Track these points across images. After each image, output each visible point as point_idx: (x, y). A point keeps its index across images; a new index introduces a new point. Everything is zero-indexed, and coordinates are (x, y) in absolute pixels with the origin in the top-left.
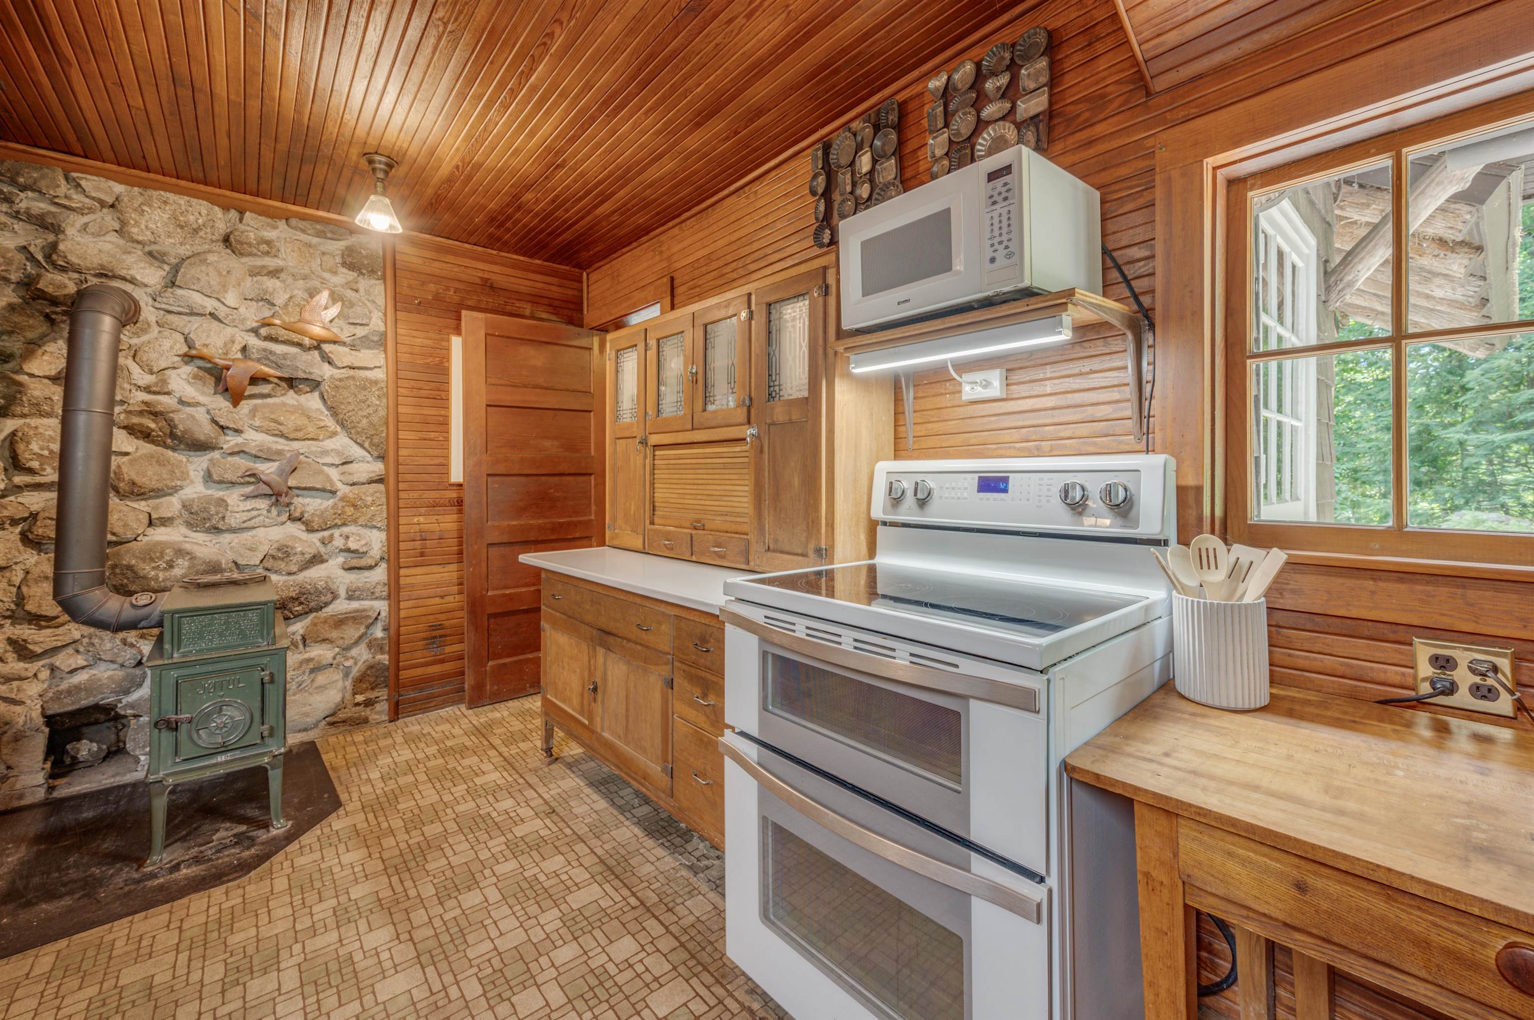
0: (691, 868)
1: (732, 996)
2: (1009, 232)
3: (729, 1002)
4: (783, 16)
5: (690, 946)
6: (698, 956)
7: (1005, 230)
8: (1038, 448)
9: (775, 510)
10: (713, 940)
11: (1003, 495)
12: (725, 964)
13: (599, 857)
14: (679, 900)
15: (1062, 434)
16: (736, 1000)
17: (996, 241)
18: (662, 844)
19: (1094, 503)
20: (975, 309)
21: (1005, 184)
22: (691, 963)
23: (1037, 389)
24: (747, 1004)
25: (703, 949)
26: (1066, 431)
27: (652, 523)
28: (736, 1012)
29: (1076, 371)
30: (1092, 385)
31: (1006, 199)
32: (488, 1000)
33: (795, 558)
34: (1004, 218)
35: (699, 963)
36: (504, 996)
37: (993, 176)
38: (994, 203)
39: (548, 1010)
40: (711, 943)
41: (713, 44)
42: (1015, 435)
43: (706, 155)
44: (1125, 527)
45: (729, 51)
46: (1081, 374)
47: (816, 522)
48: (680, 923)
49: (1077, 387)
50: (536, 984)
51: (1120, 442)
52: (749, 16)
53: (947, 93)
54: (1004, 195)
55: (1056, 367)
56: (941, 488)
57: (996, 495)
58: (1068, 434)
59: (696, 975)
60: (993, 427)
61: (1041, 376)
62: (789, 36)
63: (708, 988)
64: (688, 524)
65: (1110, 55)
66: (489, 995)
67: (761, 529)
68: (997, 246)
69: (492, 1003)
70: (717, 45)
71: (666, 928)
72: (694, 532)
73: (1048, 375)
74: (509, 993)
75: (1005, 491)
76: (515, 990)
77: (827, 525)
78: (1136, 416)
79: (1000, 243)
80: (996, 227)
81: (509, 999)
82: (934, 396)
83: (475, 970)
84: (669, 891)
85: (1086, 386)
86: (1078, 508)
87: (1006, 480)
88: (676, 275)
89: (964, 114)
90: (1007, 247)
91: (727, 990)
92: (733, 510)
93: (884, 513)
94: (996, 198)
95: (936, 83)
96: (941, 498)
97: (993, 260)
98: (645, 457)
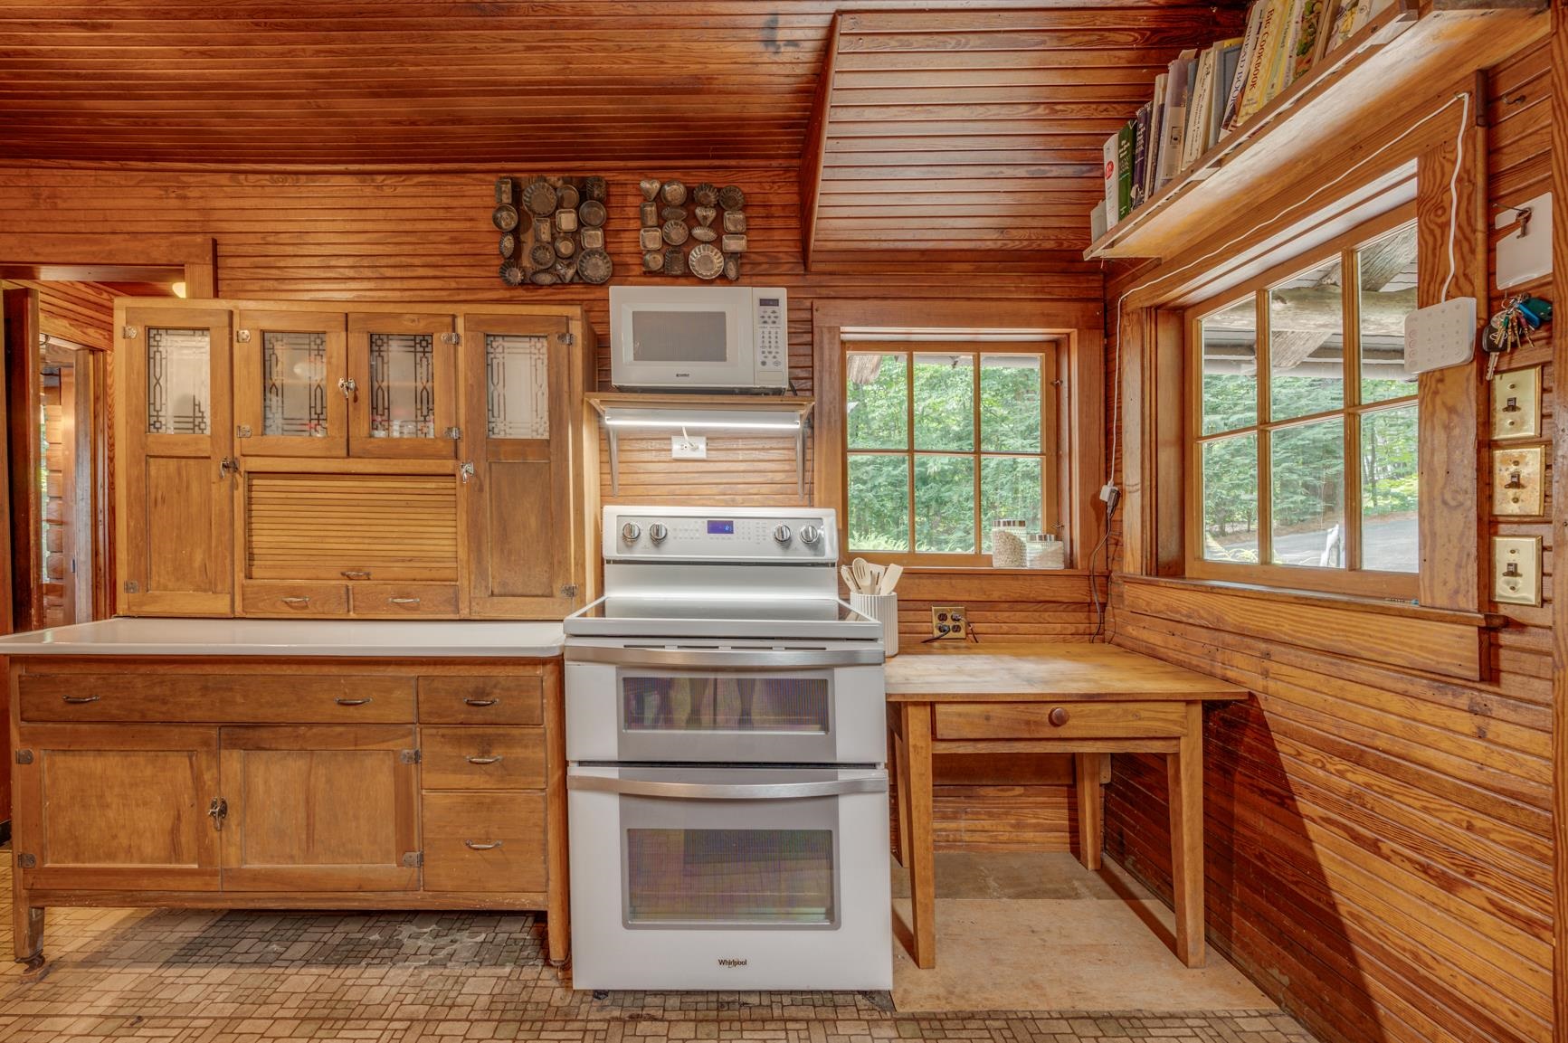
0: (431, 964)
1: (591, 1021)
2: (777, 347)
3: (590, 1026)
4: (562, 66)
5: (509, 1015)
6: (525, 1018)
7: (773, 344)
8: (733, 500)
9: (502, 551)
10: (526, 999)
11: (729, 535)
12: (558, 1007)
13: (295, 1018)
14: (453, 994)
15: (751, 491)
16: (597, 1021)
17: (766, 350)
18: (368, 965)
19: (798, 542)
20: (736, 394)
21: (774, 312)
22: (527, 1026)
23: (731, 456)
24: (608, 1017)
25: (525, 1010)
26: (755, 489)
27: (249, 576)
28: (605, 1027)
29: (760, 446)
30: (771, 458)
31: (774, 322)
33: (536, 599)
34: (773, 336)
35: (533, 1022)
37: (764, 302)
38: (765, 322)
40: (527, 1002)
41: (474, 45)
42: (715, 489)
43: (354, 124)
44: (815, 555)
45: (481, 59)
46: (763, 449)
47: (564, 562)
48: (476, 1007)
49: (761, 458)
51: (790, 499)
52: (529, 49)
53: (660, 198)
54: (773, 319)
55: (746, 442)
56: (675, 530)
57: (724, 535)
58: (755, 491)
59: (541, 1030)
60: (696, 481)
61: (735, 446)
62: (549, 83)
63: (563, 1030)
64: (336, 574)
65: (781, 231)
67: (482, 574)
68: (767, 354)
70: (475, 48)
71: (467, 1020)
72: (351, 584)
73: (740, 447)
75: (731, 531)
77: (576, 564)
78: (800, 482)
79: (770, 353)
80: (767, 340)
82: (639, 451)
84: (432, 994)
85: (767, 458)
86: (785, 543)
87: (731, 524)
88: (221, 239)
89: (676, 224)
90: (775, 357)
91: (583, 1020)
92: (423, 554)
93: (618, 551)
94: (766, 319)
95: (651, 186)
96: (675, 538)
97: (764, 363)
98: (233, 486)
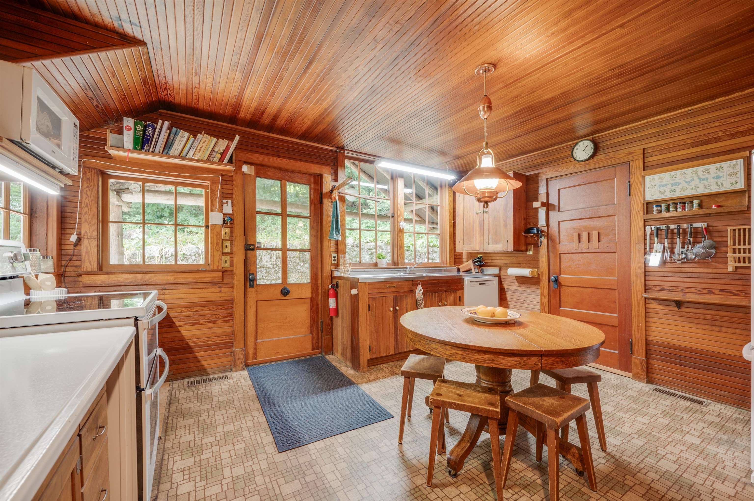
32: (254, 474)
36: (247, 475)
39: (232, 467)
50: (233, 478)
66: (253, 476)
69: (252, 473)
74: (245, 475)
76: (242, 476)
81: (245, 473)
83: (257, 489)
